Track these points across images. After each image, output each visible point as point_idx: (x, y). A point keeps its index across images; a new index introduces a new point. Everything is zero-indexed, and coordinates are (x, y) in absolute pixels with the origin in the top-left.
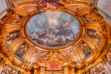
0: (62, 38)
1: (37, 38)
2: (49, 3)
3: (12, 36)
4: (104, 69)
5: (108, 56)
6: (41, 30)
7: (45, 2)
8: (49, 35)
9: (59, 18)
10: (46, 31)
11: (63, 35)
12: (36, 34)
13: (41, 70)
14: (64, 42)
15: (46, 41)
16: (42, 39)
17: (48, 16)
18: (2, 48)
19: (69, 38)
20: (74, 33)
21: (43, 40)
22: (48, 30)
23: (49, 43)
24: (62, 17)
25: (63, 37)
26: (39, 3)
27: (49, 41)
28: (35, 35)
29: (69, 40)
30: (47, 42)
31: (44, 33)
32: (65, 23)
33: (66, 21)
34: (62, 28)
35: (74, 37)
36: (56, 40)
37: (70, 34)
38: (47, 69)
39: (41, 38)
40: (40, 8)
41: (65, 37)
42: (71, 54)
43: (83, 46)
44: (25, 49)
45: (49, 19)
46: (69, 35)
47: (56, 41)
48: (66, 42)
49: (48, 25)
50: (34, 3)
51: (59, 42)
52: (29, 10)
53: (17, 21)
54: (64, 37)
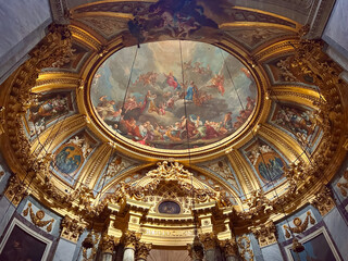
0: (193, 124)
1: (117, 120)
2: (172, 15)
3: (46, 106)
4: (322, 224)
5: (336, 187)
6: (132, 95)
7: (159, 9)
8: (155, 113)
9: (189, 64)
10: (147, 101)
11: (197, 115)
12: (117, 108)
13: (132, 217)
14: (200, 137)
15: (145, 131)
16: (133, 124)
17: (155, 55)
18: (16, 142)
19: (216, 126)
20: (234, 112)
21: (137, 128)
22: (152, 99)
23: (156, 137)
24: (198, 61)
25: (197, 122)
26: (142, 10)
27: (156, 132)
28: (111, 108)
29: (215, 132)
30: (148, 133)
31: (141, 104)
32: (205, 79)
33: (210, 75)
34: (197, 96)
35: (230, 123)
36: (176, 129)
37: (218, 115)
38: (148, 216)
39: (130, 120)
40: (141, 26)
41: (204, 123)
42: (221, 173)
43: (259, 152)
44: (84, 150)
45: (157, 64)
46: (216, 117)
47: (177, 132)
48: (207, 138)
49: (153, 80)
50: (126, 8)
51: (183, 137)
52: (107, 31)
53: (67, 60)
54: (201, 123)
